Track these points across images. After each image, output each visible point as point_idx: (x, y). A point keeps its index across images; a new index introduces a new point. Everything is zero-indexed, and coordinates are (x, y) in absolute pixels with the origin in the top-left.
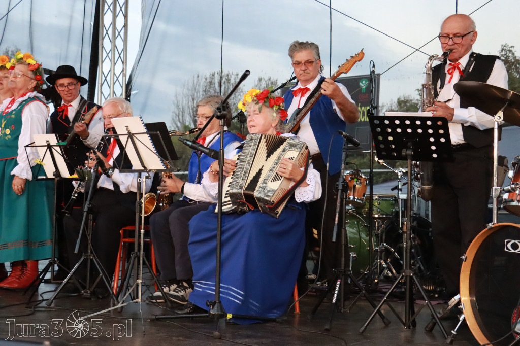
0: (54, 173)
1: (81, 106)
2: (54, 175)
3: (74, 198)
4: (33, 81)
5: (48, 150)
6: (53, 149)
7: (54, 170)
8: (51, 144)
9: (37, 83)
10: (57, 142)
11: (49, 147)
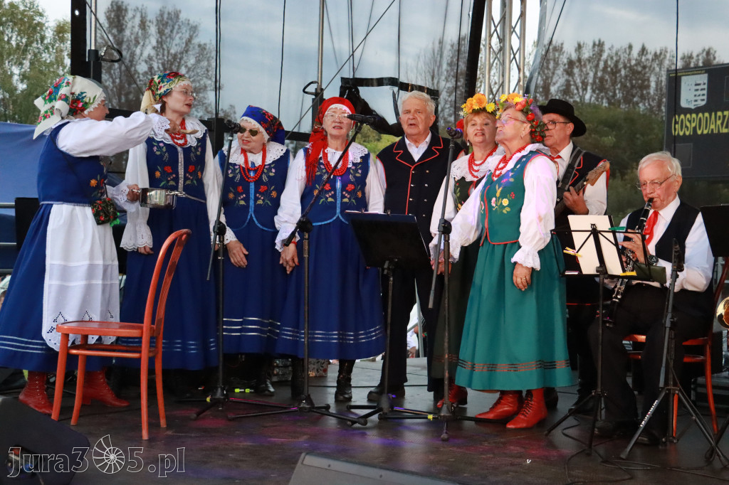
0: (597, 267)
1: (574, 157)
2: (597, 271)
3: (617, 300)
4: (525, 125)
5: (592, 236)
6: (600, 235)
7: (598, 265)
8: (599, 228)
9: (532, 127)
10: (610, 227)
11: (595, 233)
